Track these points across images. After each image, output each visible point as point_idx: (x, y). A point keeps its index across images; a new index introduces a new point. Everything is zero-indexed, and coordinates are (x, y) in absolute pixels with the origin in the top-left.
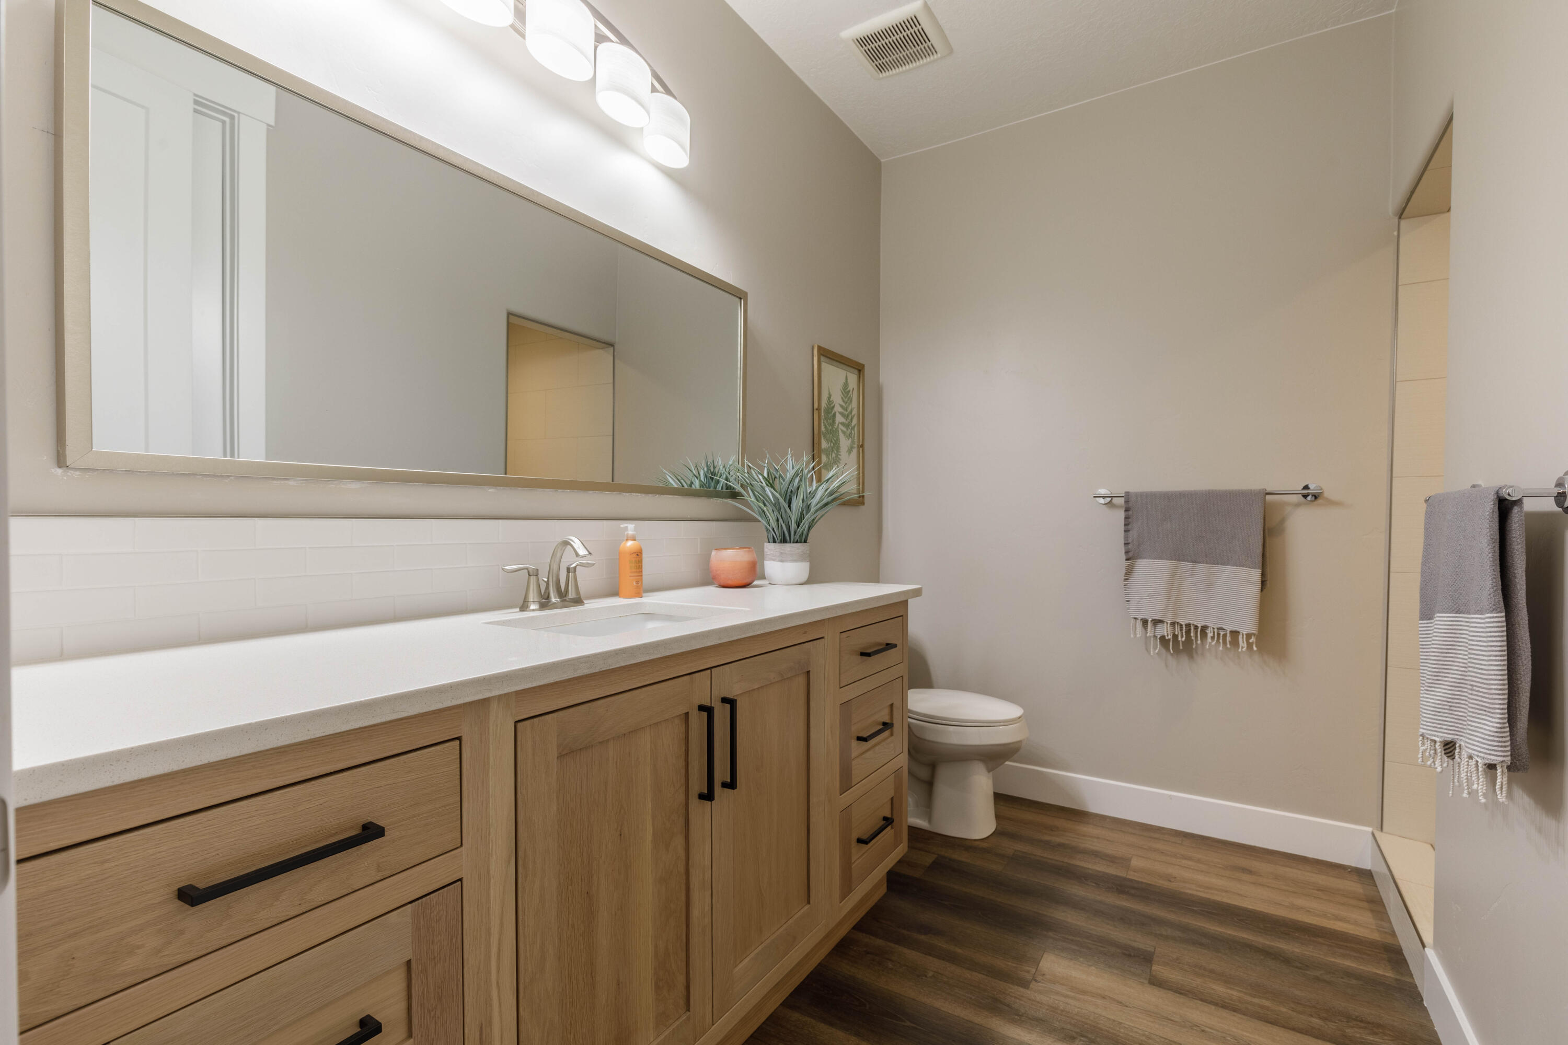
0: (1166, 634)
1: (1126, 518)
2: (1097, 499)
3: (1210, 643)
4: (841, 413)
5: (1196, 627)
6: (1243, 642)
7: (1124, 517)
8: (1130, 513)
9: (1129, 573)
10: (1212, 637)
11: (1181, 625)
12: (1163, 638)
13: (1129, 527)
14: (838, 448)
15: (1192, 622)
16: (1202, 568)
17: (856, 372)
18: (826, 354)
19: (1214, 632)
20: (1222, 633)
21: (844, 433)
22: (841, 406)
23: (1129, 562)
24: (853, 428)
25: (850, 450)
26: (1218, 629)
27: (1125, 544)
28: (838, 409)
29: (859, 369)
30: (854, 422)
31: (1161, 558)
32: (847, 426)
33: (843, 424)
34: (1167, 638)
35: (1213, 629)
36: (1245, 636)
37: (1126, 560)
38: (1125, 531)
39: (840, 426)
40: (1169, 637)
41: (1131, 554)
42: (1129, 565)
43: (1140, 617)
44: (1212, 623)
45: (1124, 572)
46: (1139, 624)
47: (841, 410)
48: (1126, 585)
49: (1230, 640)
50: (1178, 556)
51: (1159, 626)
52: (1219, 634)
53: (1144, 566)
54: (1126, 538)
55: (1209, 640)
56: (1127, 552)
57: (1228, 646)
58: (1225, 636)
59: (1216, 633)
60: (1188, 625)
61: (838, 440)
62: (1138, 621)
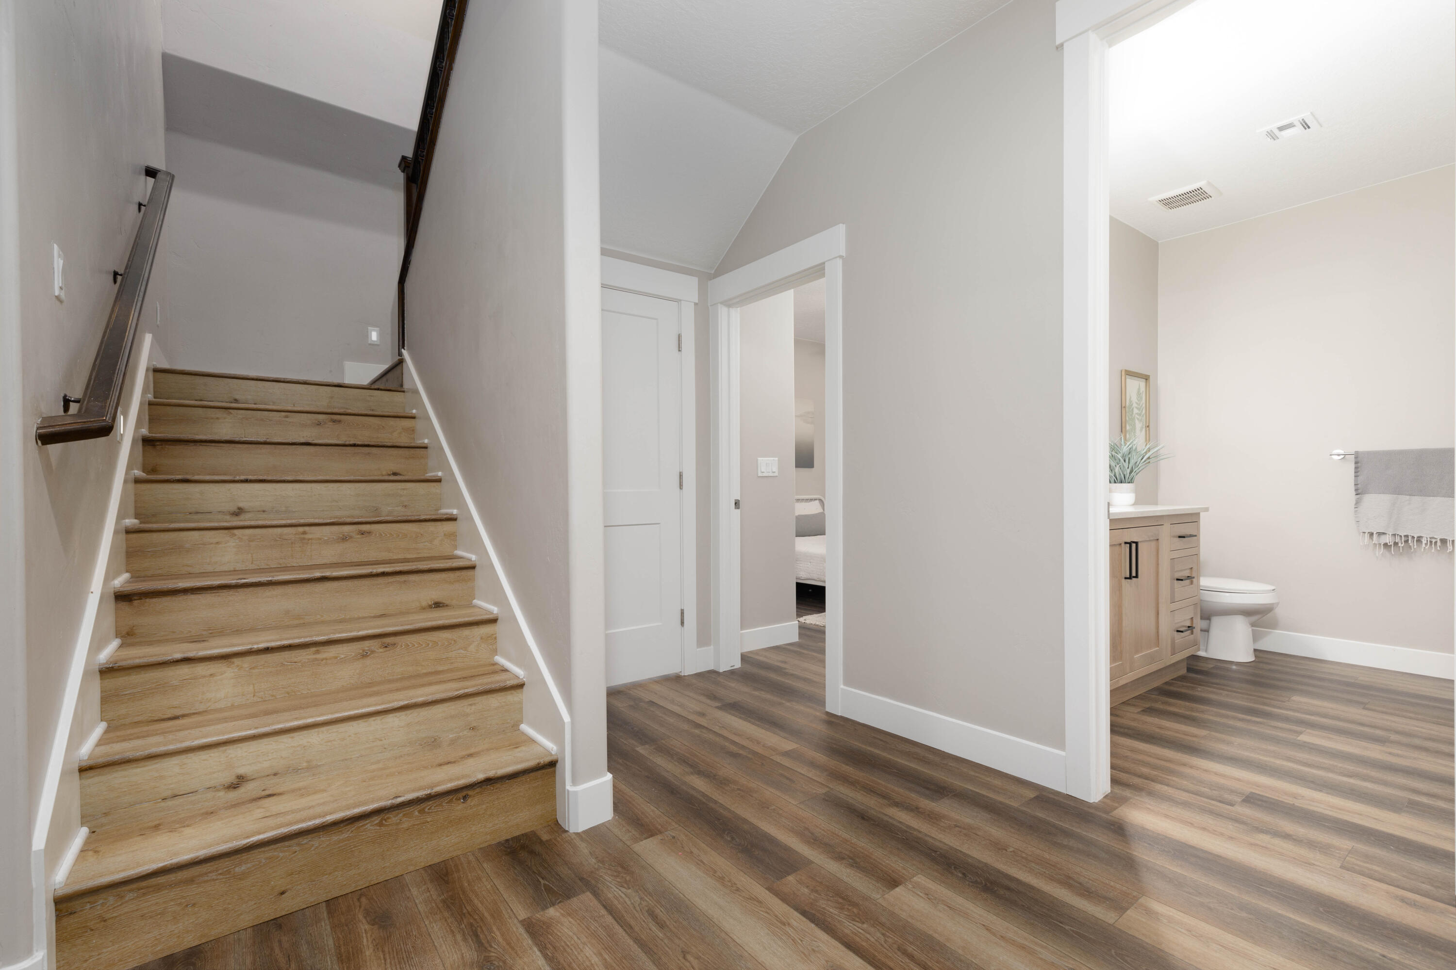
0: (1388, 542)
1: (1356, 468)
2: (1333, 456)
3: (1424, 548)
4: (1136, 408)
5: (1413, 537)
6: (1450, 546)
7: (1354, 467)
8: (1359, 464)
9: (1358, 503)
10: (1425, 544)
11: (1401, 536)
12: (1386, 545)
13: (1359, 474)
14: (1135, 429)
15: (1409, 534)
16: (1417, 500)
17: (1144, 380)
18: (1130, 374)
19: (1427, 541)
20: (1434, 541)
21: (1138, 419)
22: (1137, 403)
23: (1358, 496)
24: (1143, 416)
25: (1142, 429)
26: (1430, 538)
27: (1355, 485)
28: (1135, 405)
29: (1146, 378)
30: (1144, 411)
31: (1384, 493)
32: (1140, 415)
33: (1137, 414)
34: (1389, 544)
35: (1427, 538)
36: (1451, 542)
37: (1356, 495)
38: (1355, 476)
39: (1136, 415)
40: (1391, 544)
41: (1360, 491)
42: (1358, 498)
43: (1367, 531)
44: (1426, 535)
45: (1355, 502)
46: (1367, 536)
47: (1136, 406)
48: (1356, 511)
49: (1440, 545)
50: (1398, 491)
51: (1383, 537)
52: (1431, 542)
53: (1370, 499)
54: (1356, 480)
55: (1424, 545)
56: (1356, 490)
57: (1438, 548)
58: (1436, 543)
59: (1429, 541)
60: (1407, 536)
61: (1134, 425)
62: (1366, 534)
